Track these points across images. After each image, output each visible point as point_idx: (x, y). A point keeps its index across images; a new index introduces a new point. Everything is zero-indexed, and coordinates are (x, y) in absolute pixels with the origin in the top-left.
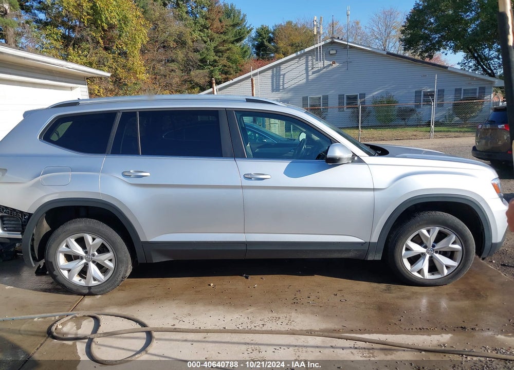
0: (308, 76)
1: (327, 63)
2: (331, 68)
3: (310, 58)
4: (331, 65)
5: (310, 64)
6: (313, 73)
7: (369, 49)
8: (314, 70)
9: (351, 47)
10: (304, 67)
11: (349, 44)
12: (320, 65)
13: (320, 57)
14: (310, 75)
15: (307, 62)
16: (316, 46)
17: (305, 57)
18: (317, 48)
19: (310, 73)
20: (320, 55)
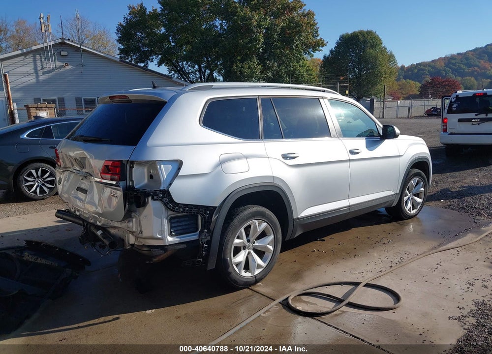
0: (37, 76)
1: (59, 64)
2: (63, 69)
3: (38, 57)
4: (64, 66)
5: (39, 63)
6: (44, 73)
7: (102, 55)
8: (45, 70)
9: (84, 51)
10: (32, 65)
11: (82, 47)
12: (51, 65)
13: (52, 57)
14: (40, 75)
15: (35, 61)
16: (46, 45)
17: (32, 55)
18: (46, 47)
19: (40, 73)
20: (51, 55)
